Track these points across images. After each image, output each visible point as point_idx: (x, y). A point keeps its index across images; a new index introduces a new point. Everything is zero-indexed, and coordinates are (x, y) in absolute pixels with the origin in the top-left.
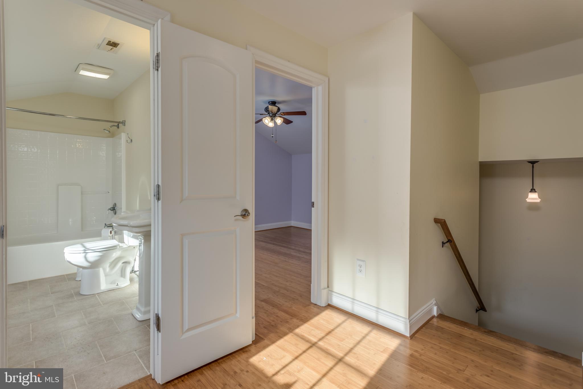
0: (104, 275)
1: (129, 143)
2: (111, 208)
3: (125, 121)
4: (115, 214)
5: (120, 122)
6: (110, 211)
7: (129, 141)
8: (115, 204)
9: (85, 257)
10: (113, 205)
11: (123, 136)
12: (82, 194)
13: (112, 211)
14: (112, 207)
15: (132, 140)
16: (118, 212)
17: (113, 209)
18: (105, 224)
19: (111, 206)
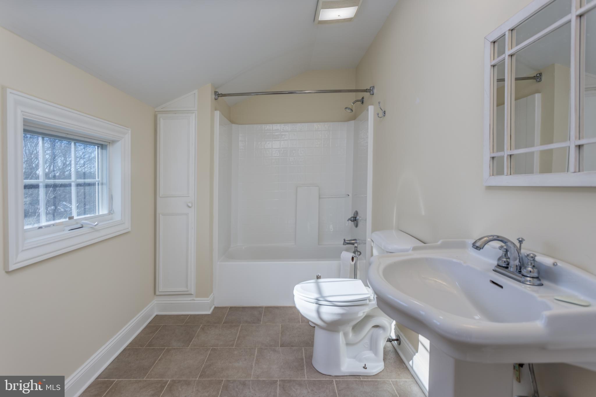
0: (345, 342)
1: (380, 118)
2: (351, 218)
3: (374, 87)
4: (357, 226)
5: (366, 89)
6: (350, 221)
7: (381, 115)
8: (357, 213)
9: (318, 312)
10: (353, 213)
11: (371, 110)
12: (320, 198)
13: (353, 222)
14: (353, 216)
15: (385, 111)
16: (360, 224)
17: (354, 219)
18: (345, 240)
19: (351, 215)
